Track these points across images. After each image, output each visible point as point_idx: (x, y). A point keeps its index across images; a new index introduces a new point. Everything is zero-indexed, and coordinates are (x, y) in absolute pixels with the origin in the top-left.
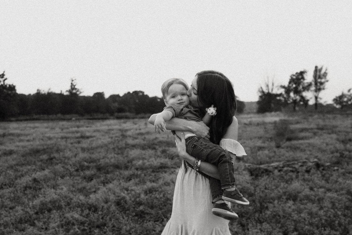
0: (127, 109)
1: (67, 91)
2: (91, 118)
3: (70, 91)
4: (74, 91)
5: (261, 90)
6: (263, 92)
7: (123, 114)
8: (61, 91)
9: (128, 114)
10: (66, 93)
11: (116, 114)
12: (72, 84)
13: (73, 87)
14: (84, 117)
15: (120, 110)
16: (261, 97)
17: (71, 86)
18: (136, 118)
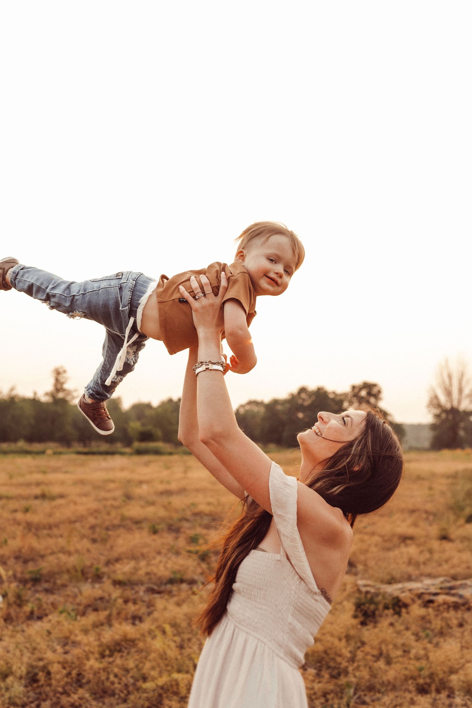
0: (159, 433)
1: (47, 394)
2: (86, 450)
3: (53, 395)
4: (61, 395)
5: (435, 402)
6: (439, 406)
7: (151, 445)
8: (35, 394)
9: (159, 445)
10: (44, 399)
11: (136, 445)
12: (57, 380)
13: (59, 386)
14: (72, 450)
15: (146, 437)
16: (437, 416)
17: (56, 385)
18: (177, 453)
